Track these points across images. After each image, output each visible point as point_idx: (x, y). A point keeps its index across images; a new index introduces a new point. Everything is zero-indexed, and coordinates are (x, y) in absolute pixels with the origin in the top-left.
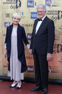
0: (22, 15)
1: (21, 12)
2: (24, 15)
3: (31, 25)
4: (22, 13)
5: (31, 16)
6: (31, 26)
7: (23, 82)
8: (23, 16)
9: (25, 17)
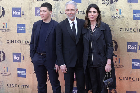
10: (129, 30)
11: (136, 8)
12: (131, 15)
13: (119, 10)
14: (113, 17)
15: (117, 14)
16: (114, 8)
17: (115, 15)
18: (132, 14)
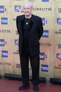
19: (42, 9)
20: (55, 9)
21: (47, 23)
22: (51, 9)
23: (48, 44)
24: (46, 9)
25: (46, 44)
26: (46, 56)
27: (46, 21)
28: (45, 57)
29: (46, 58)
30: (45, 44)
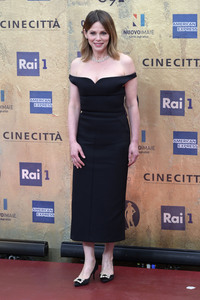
0: (143, 25)
1: (135, 16)
2: (150, 26)
3: (172, 62)
4: (143, 17)
5: (175, 28)
6: (172, 64)
7: (148, 266)
8: (144, 28)
9: (152, 32)
10: (165, 62)
11: (180, 11)
12: (168, 26)
13: (139, 17)
14: (125, 32)
15: (134, 25)
16: (127, 11)
17: (132, 28)
18: (172, 26)
19: (28, 23)
20: (70, 23)
21: (45, 68)
22: (57, 24)
23: (52, 134)
24: (40, 24)
25: (46, 134)
26: (47, 172)
27: (44, 61)
28: (44, 176)
29: (47, 178)
30: (43, 136)
